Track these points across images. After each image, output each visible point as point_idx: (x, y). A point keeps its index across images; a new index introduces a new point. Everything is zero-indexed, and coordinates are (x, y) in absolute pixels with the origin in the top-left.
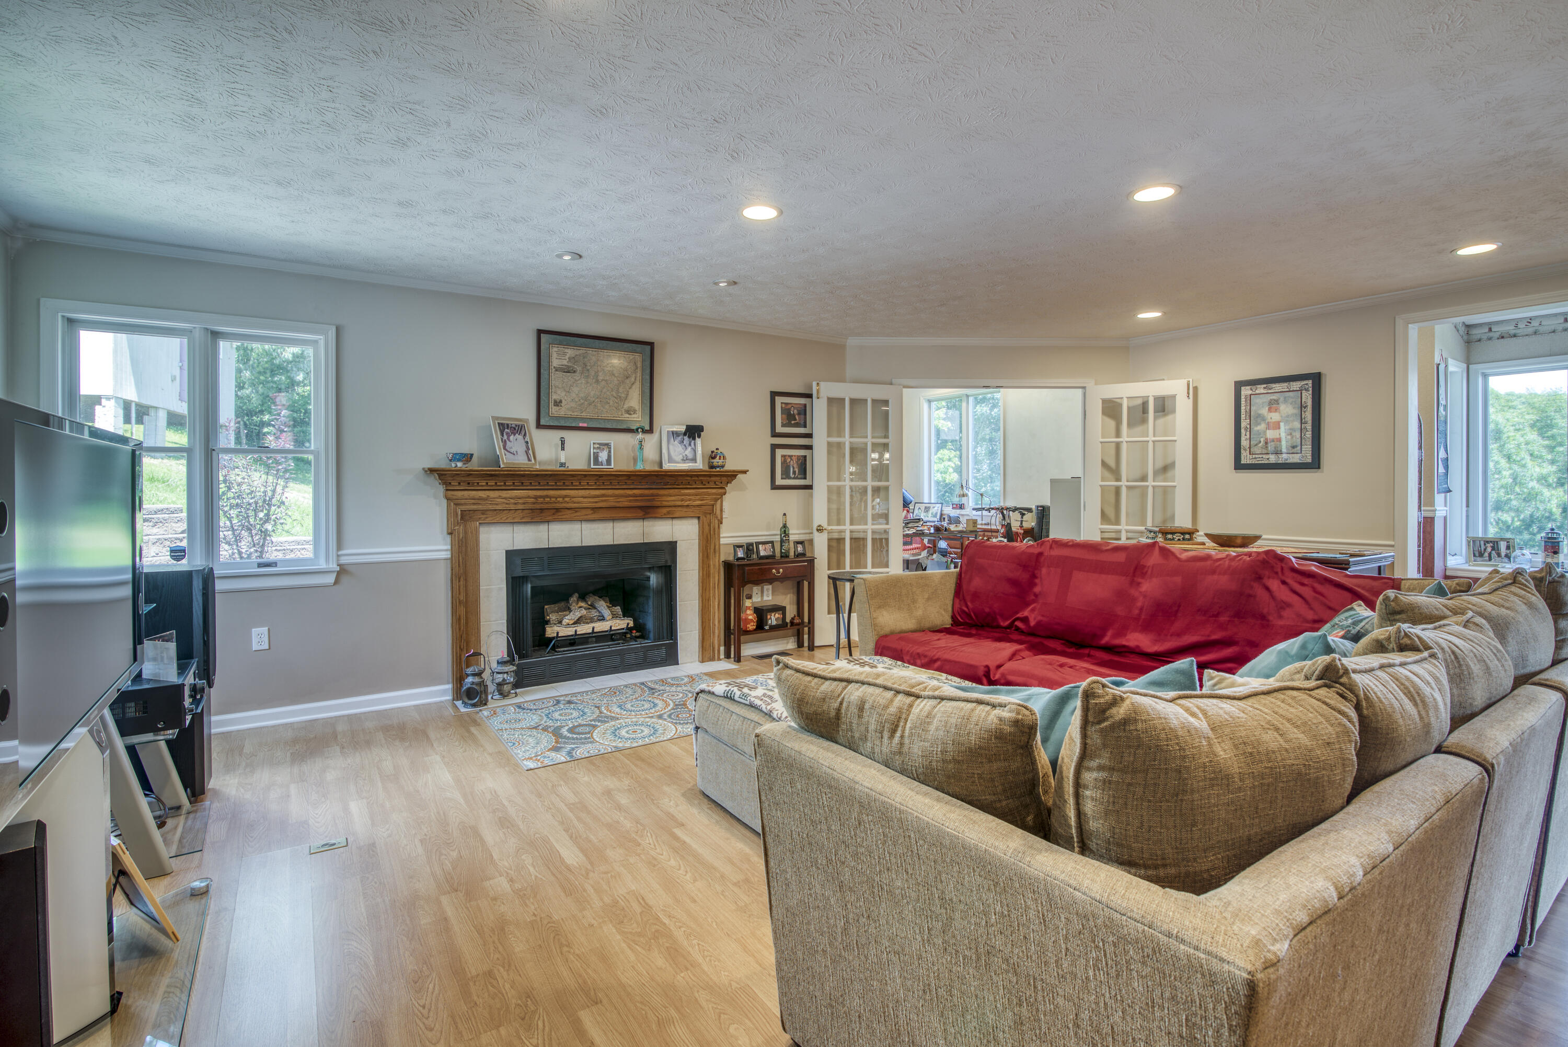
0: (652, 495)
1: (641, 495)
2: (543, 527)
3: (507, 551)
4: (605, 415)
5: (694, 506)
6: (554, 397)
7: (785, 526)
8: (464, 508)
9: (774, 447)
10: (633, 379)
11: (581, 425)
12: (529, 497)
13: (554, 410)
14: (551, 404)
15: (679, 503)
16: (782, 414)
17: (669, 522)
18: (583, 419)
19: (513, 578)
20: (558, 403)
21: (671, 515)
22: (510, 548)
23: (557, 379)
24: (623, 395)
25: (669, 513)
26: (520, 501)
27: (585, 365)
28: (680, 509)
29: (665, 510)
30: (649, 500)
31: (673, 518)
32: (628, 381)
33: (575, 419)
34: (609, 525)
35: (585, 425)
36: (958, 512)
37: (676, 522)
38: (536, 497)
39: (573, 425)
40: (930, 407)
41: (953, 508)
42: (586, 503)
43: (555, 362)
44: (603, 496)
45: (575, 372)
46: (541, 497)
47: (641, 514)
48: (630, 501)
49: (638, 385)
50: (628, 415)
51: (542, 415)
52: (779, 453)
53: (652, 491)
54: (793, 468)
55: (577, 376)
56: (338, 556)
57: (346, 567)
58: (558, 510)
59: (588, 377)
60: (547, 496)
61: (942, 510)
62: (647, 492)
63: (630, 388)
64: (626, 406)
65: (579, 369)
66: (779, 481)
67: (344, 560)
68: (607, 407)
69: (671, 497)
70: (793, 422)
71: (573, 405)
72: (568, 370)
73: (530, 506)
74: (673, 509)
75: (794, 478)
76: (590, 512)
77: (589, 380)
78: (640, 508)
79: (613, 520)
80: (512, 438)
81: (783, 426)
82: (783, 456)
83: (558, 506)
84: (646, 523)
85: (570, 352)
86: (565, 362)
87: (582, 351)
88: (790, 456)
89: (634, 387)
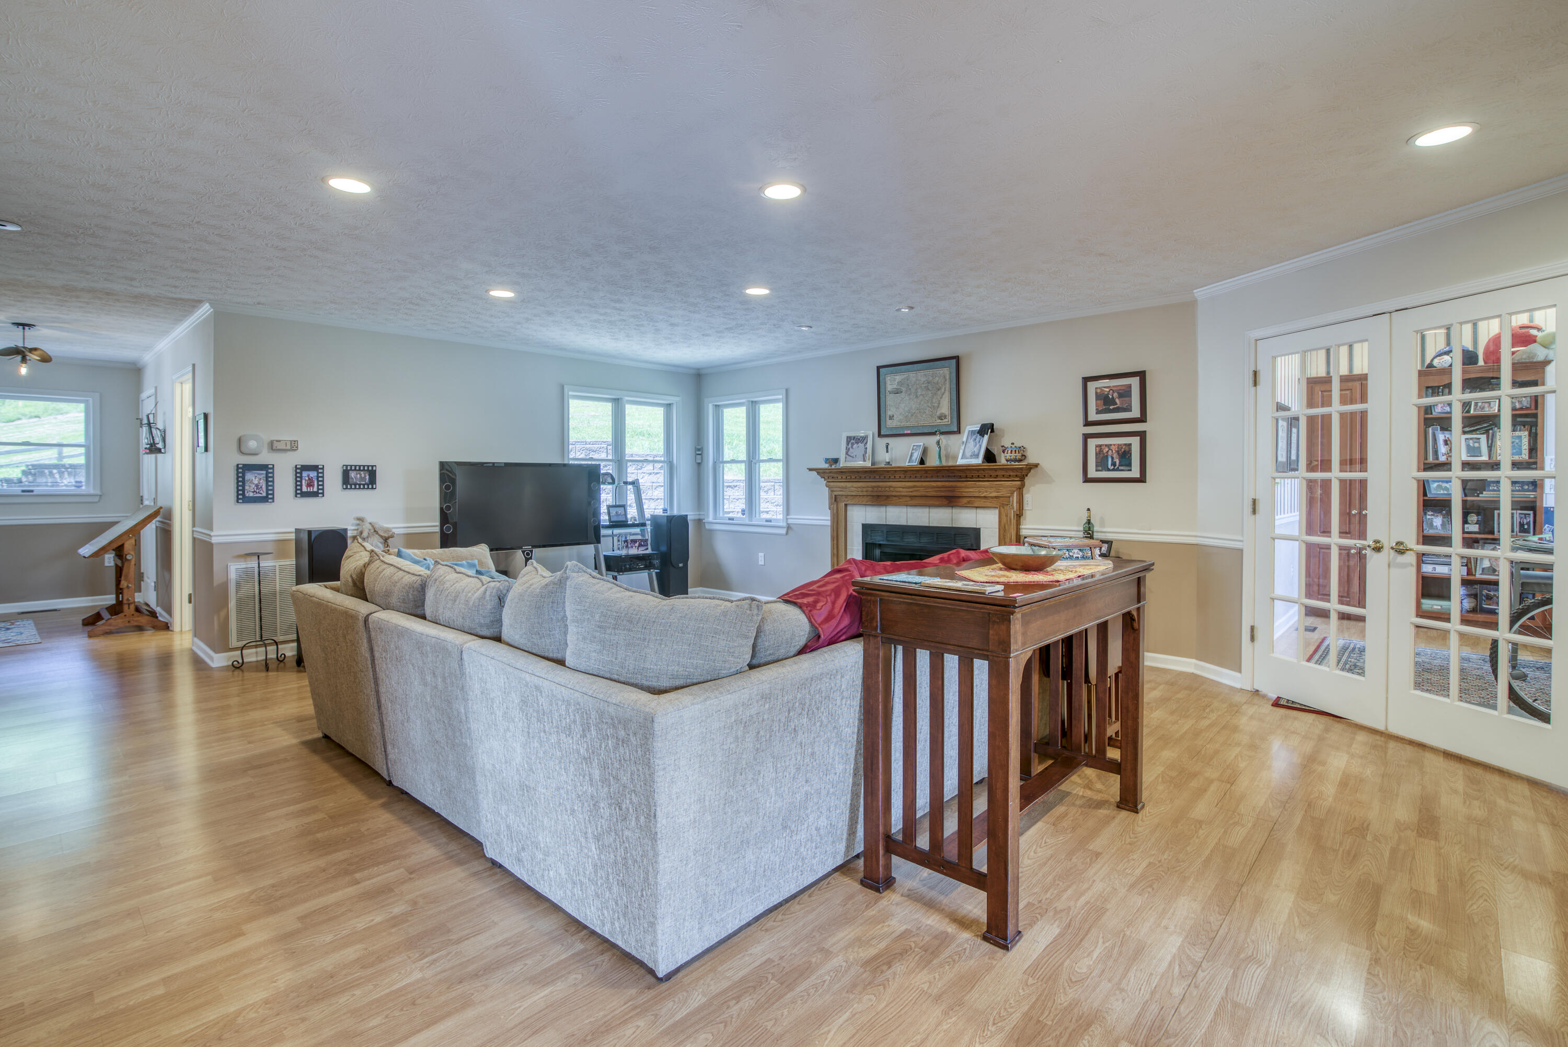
0: (951, 487)
1: (943, 487)
2: (883, 509)
3: (863, 525)
4: (922, 423)
5: (992, 497)
6: (889, 413)
7: (1089, 522)
8: (836, 493)
9: (1086, 437)
10: (943, 390)
11: (906, 432)
12: (868, 487)
13: (890, 423)
14: (888, 418)
15: (977, 494)
16: (1097, 399)
17: (974, 511)
18: (907, 428)
19: (867, 544)
20: (891, 418)
21: (972, 503)
22: (864, 523)
23: (890, 400)
24: (936, 405)
25: (969, 502)
26: (864, 490)
27: (908, 385)
28: (978, 499)
29: (965, 500)
30: (949, 491)
31: (977, 507)
32: (939, 392)
33: (903, 428)
34: (926, 510)
35: (909, 432)
37: (980, 511)
38: (873, 487)
39: (902, 433)
42: (904, 492)
43: (889, 387)
44: (914, 487)
45: (901, 392)
46: (875, 487)
47: (946, 502)
48: (936, 491)
49: (947, 394)
50: (940, 421)
51: (882, 427)
52: (1092, 443)
53: (951, 484)
54: (1112, 458)
55: (903, 395)
56: (787, 519)
57: (791, 526)
58: (888, 497)
59: (910, 394)
60: (878, 487)
62: (947, 484)
63: (941, 398)
64: (938, 414)
65: (904, 389)
66: (1092, 473)
67: (790, 521)
68: (924, 416)
69: (970, 488)
70: (1111, 407)
71: (901, 417)
72: (897, 392)
73: (869, 493)
74: (973, 499)
75: (1113, 470)
76: (908, 499)
77: (911, 397)
78: (946, 497)
79: (930, 506)
80: (855, 446)
81: (1098, 412)
82: (1099, 446)
83: (887, 494)
84: (955, 511)
85: (898, 378)
86: (895, 386)
87: (905, 375)
88: (1108, 446)
89: (944, 396)
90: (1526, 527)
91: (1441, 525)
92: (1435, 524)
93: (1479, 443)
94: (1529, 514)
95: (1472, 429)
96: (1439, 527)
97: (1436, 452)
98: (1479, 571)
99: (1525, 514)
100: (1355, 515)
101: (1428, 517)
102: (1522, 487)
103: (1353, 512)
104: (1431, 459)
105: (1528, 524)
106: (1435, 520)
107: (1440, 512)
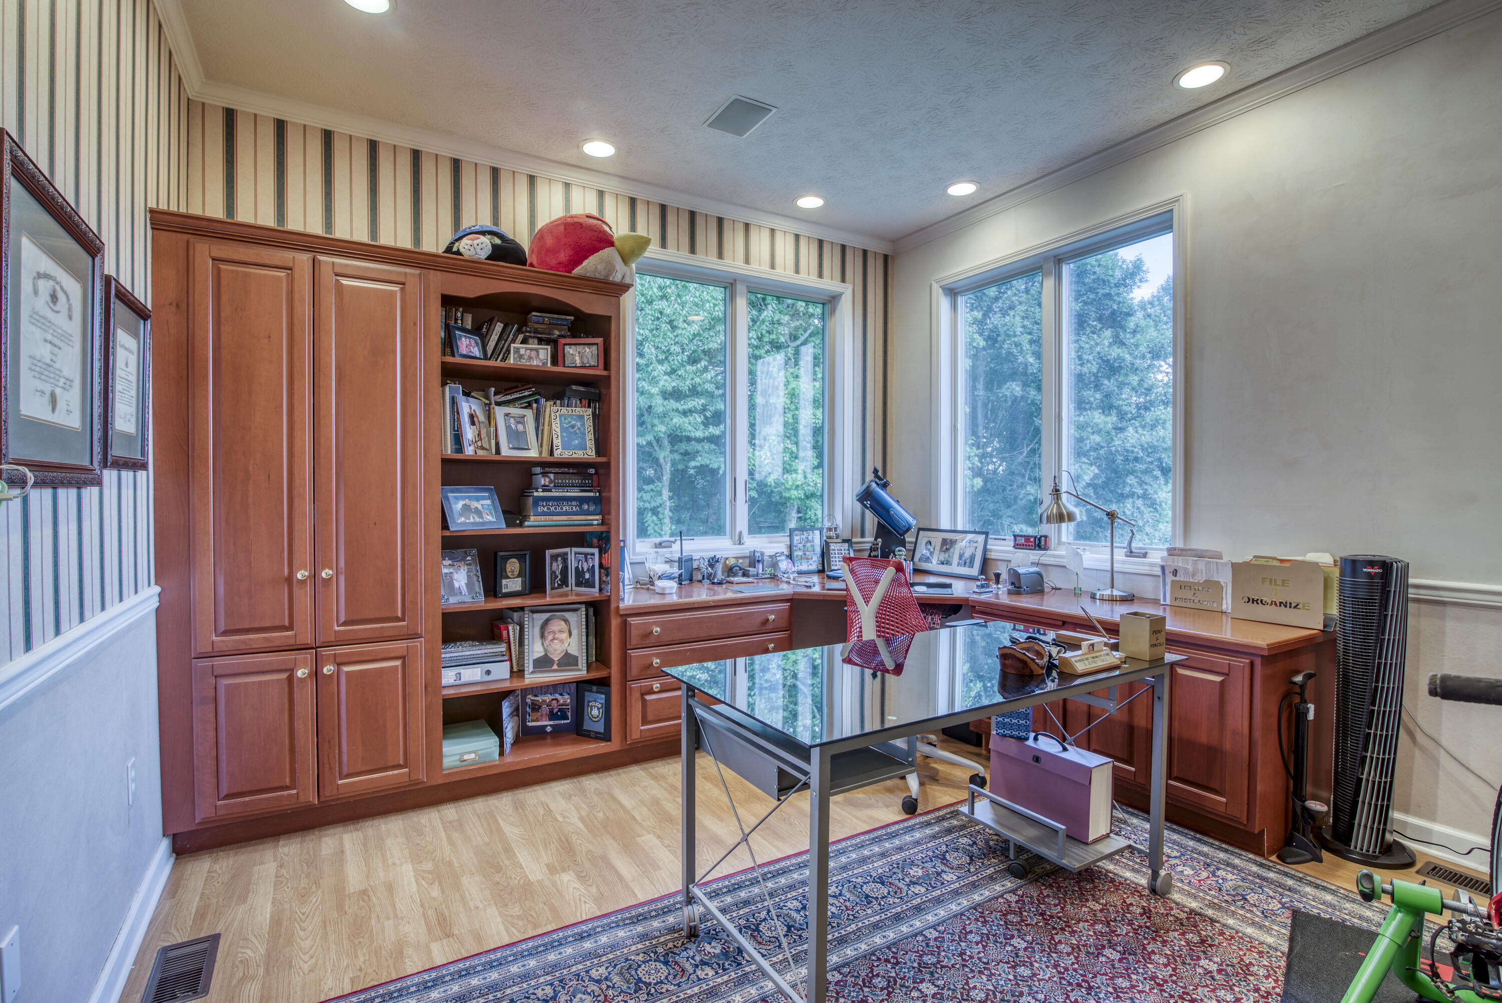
36: (1034, 555)
40: (954, 307)
41: (1017, 546)
61: (985, 550)
90: (587, 576)
91: (467, 585)
92: (456, 585)
93: (523, 423)
94: (593, 554)
95: (509, 397)
96: (464, 590)
97: (458, 439)
98: (529, 667)
99: (586, 555)
100: (302, 582)
101: (445, 571)
102: (580, 506)
103: (299, 576)
104: (449, 452)
105: (592, 570)
106: (455, 576)
107: (463, 559)
